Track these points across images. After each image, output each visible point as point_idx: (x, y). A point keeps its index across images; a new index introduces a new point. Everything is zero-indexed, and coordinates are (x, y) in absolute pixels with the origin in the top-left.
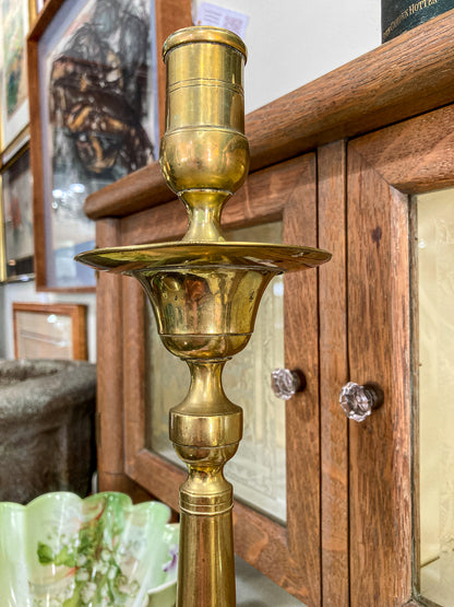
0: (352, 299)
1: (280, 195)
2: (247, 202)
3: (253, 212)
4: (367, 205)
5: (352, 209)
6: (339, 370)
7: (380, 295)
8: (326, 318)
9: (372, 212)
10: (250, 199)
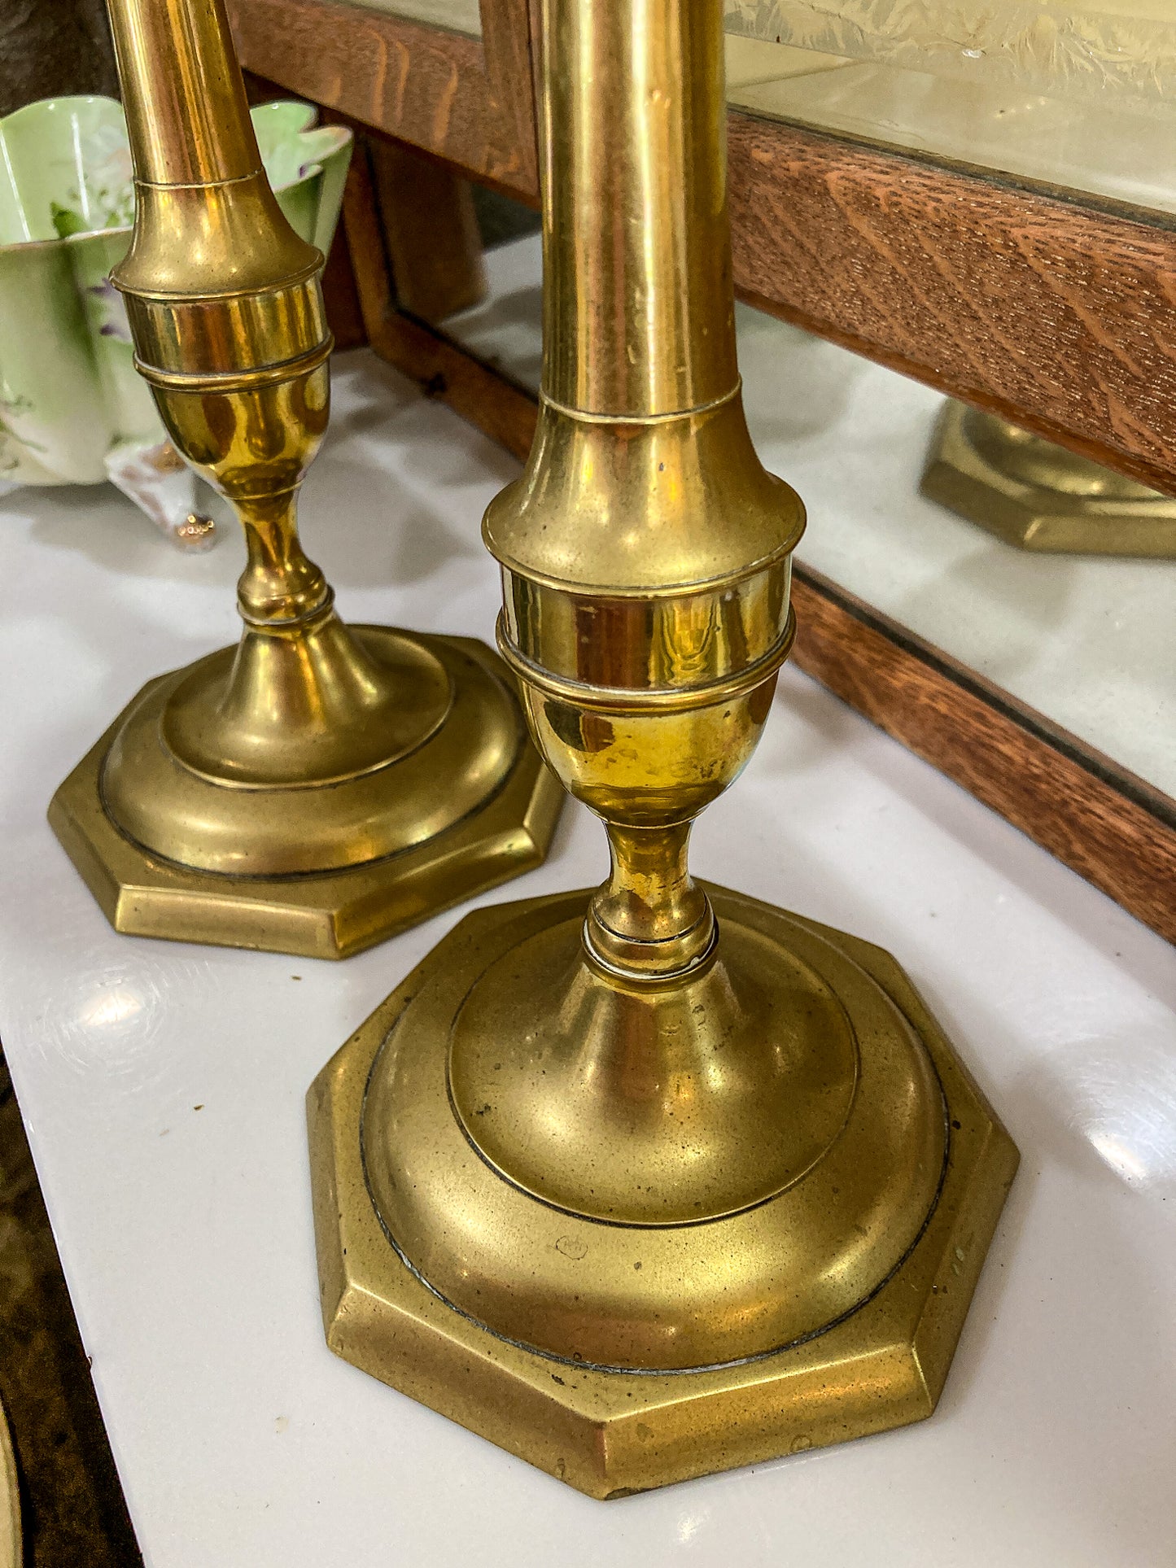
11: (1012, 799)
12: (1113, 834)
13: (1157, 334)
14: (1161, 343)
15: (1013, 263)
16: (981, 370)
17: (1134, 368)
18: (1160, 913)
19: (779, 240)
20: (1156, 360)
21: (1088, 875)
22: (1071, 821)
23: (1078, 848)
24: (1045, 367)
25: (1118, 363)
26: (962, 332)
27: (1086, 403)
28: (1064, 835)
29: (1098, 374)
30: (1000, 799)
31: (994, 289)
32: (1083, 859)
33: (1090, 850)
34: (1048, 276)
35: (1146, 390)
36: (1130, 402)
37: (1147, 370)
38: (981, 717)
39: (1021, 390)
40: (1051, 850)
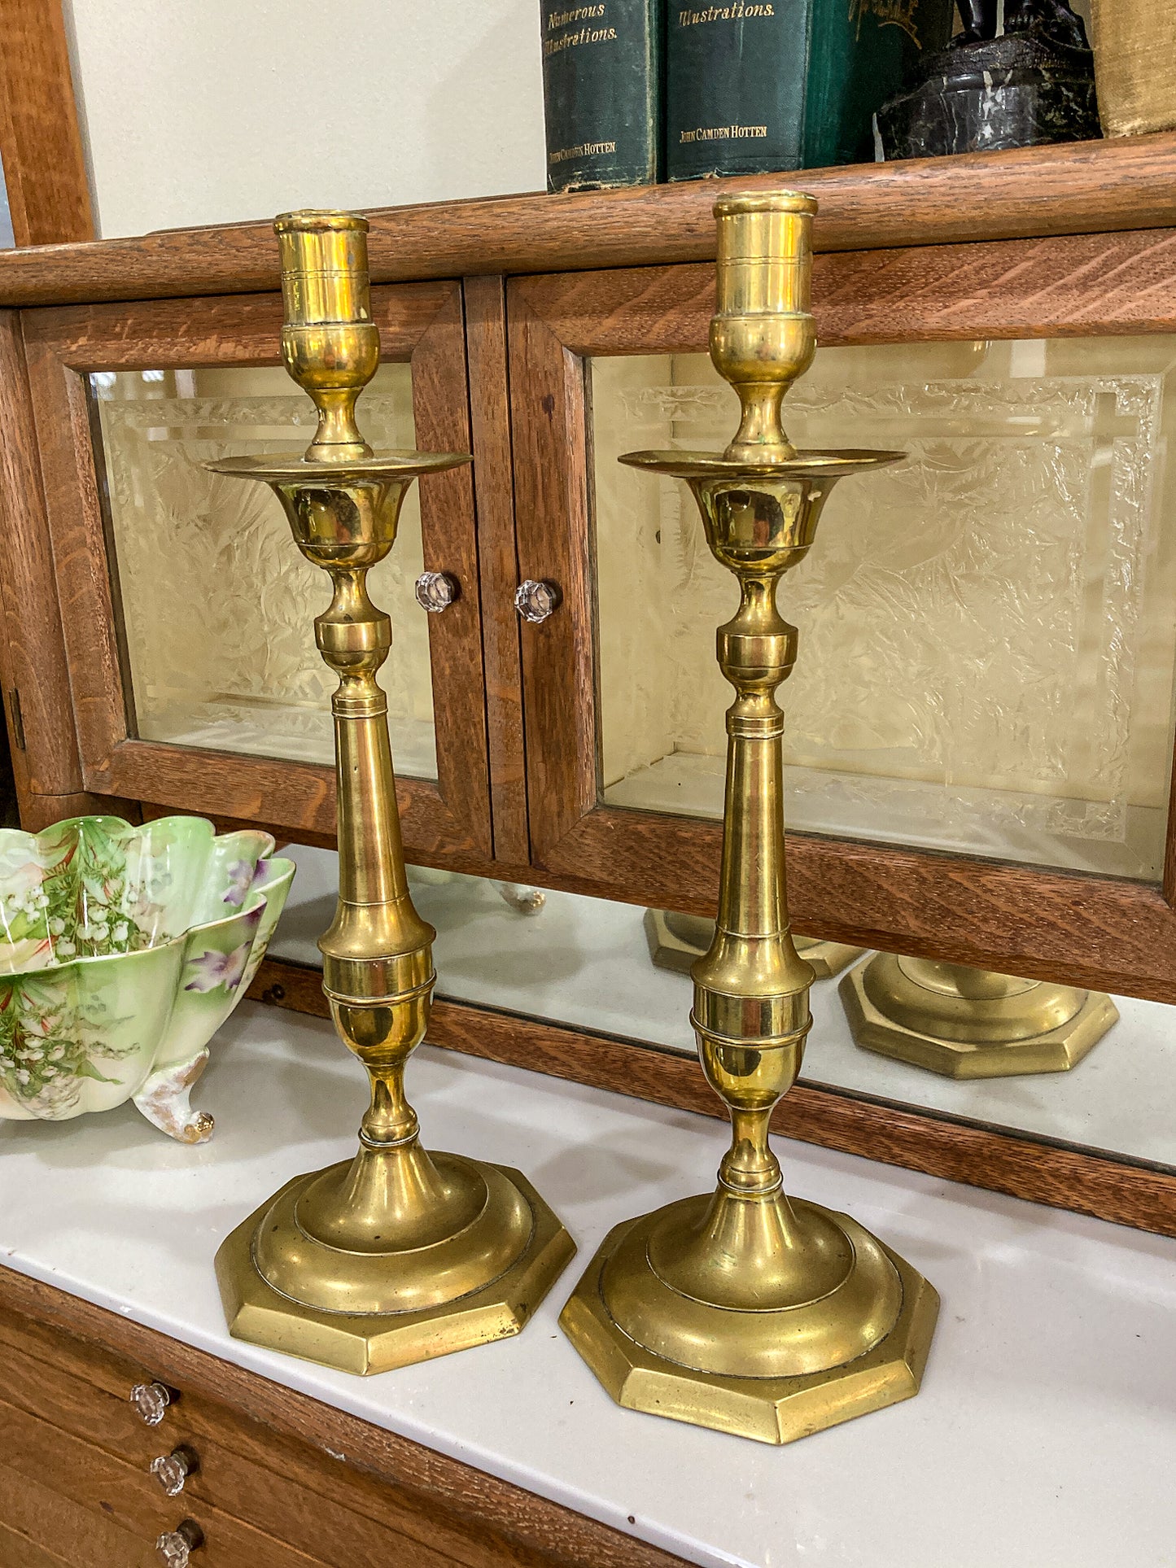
0: (519, 481)
4: (535, 366)
5: (515, 367)
6: (506, 568)
7: (555, 477)
8: (486, 505)
9: (541, 376)
11: (849, 1138)
12: (915, 1134)
13: (924, 891)
14: (926, 894)
15: (846, 870)
16: (837, 915)
17: (915, 903)
18: (953, 1168)
19: (700, 871)
20: (925, 900)
21: (905, 1165)
22: (890, 1136)
23: (896, 1150)
24: (871, 909)
25: (908, 903)
26: (823, 901)
27: (896, 921)
28: (887, 1147)
29: (898, 909)
30: (842, 1141)
31: (837, 881)
32: (901, 1156)
33: (904, 1149)
34: (866, 874)
35: (925, 913)
36: (917, 917)
37: (923, 904)
38: (817, 1098)
39: (861, 920)
40: (880, 1160)
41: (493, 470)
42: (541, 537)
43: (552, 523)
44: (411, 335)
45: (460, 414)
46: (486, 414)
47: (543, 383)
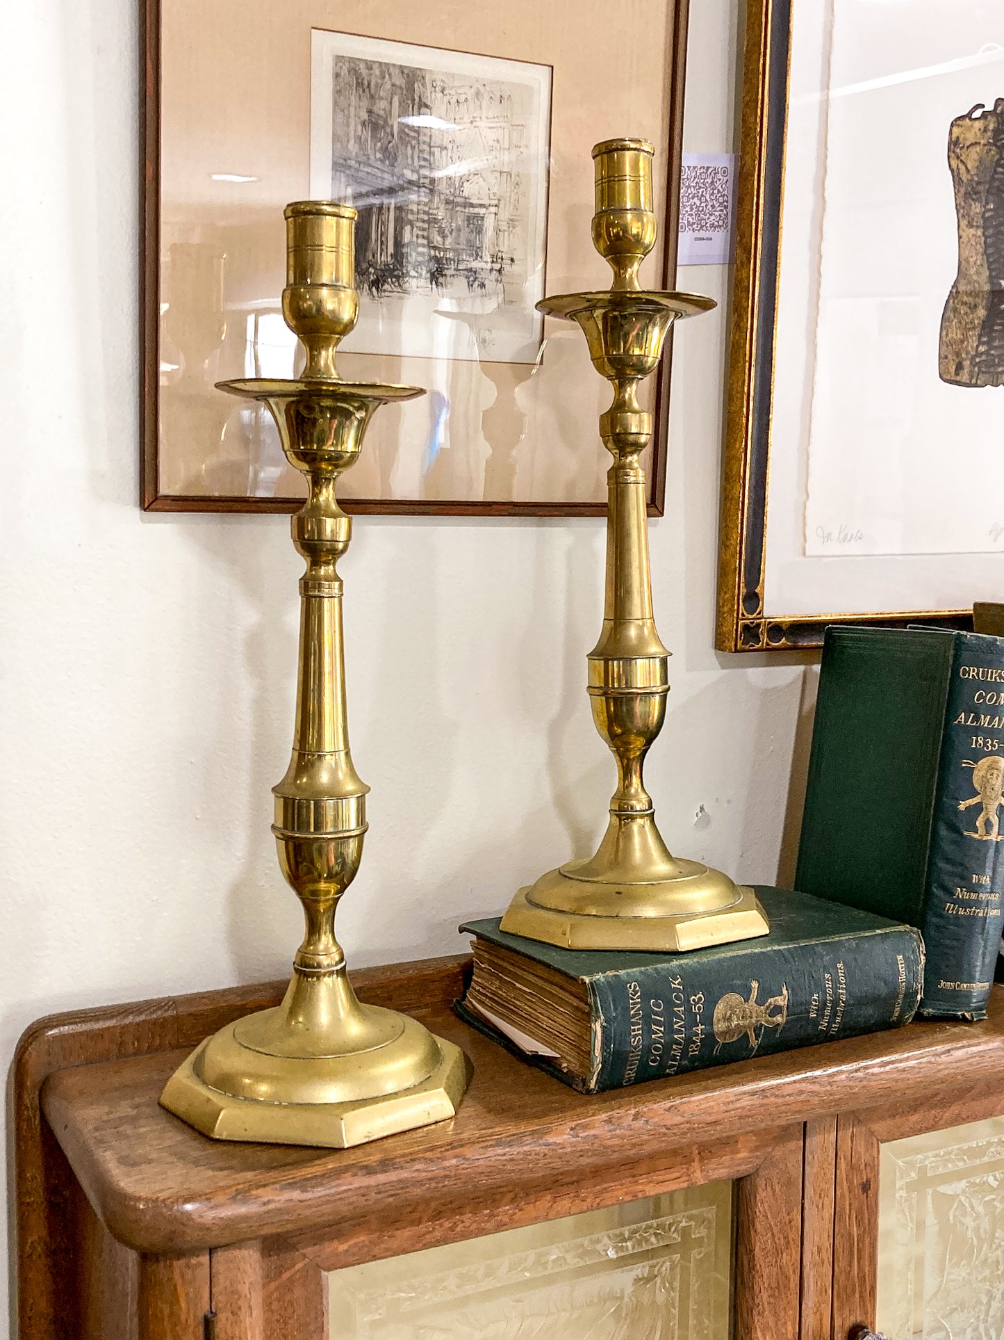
0: (839, 1250)
1: (750, 1155)
2: (696, 1165)
3: (706, 1177)
4: (859, 1160)
5: (843, 1164)
6: (824, 1330)
7: (867, 1240)
8: (811, 1279)
9: (863, 1166)
10: (702, 1159)
41: (819, 1250)
42: (854, 1292)
43: (862, 1279)
44: (757, 1157)
45: (795, 1212)
46: (817, 1207)
47: (864, 1171)
